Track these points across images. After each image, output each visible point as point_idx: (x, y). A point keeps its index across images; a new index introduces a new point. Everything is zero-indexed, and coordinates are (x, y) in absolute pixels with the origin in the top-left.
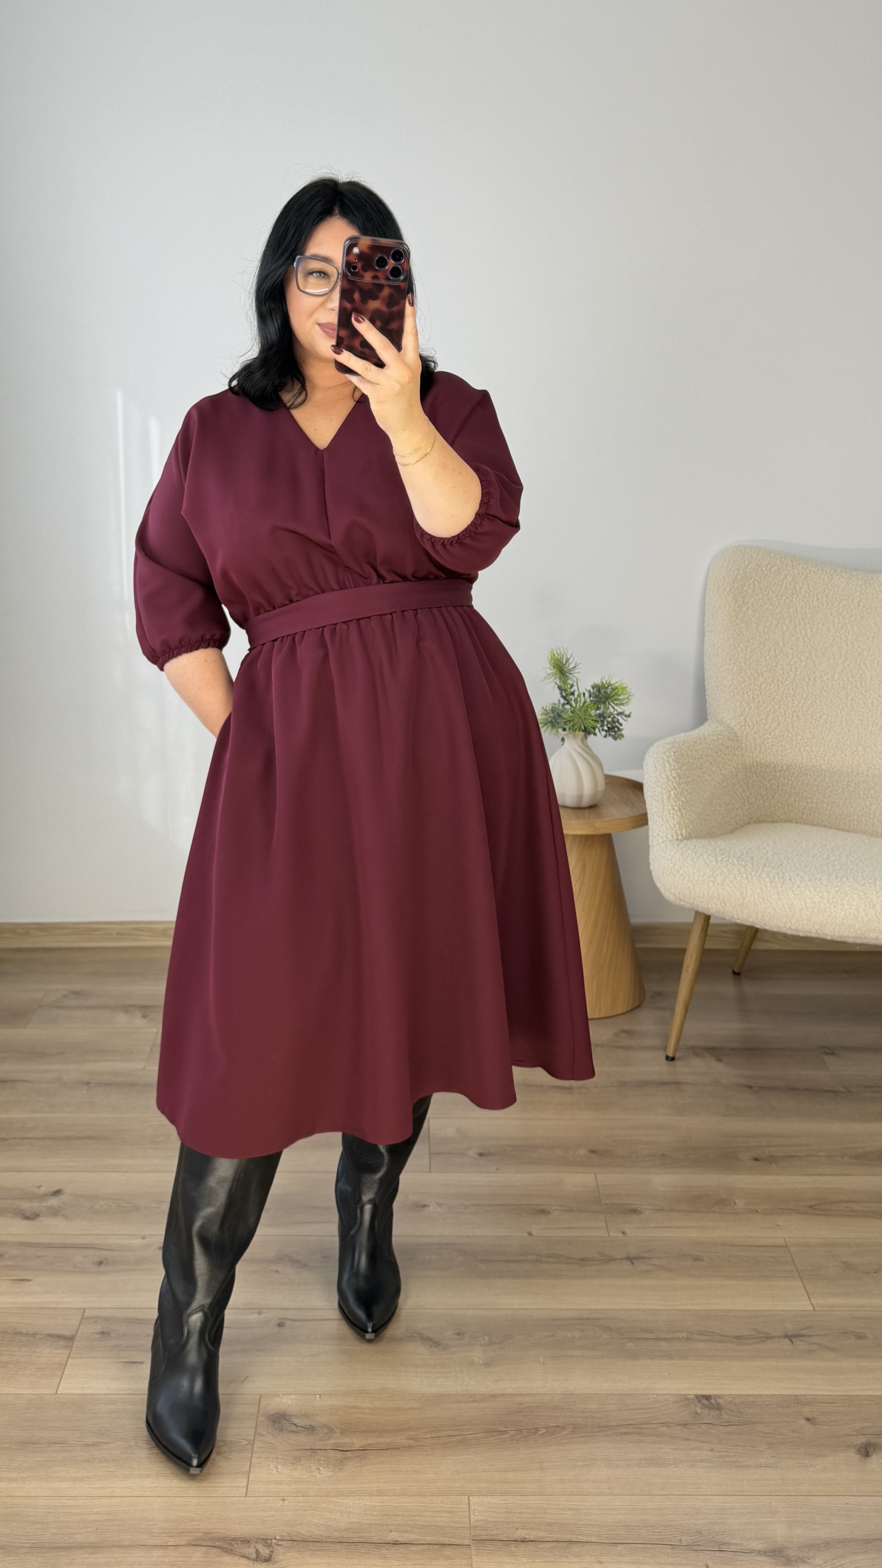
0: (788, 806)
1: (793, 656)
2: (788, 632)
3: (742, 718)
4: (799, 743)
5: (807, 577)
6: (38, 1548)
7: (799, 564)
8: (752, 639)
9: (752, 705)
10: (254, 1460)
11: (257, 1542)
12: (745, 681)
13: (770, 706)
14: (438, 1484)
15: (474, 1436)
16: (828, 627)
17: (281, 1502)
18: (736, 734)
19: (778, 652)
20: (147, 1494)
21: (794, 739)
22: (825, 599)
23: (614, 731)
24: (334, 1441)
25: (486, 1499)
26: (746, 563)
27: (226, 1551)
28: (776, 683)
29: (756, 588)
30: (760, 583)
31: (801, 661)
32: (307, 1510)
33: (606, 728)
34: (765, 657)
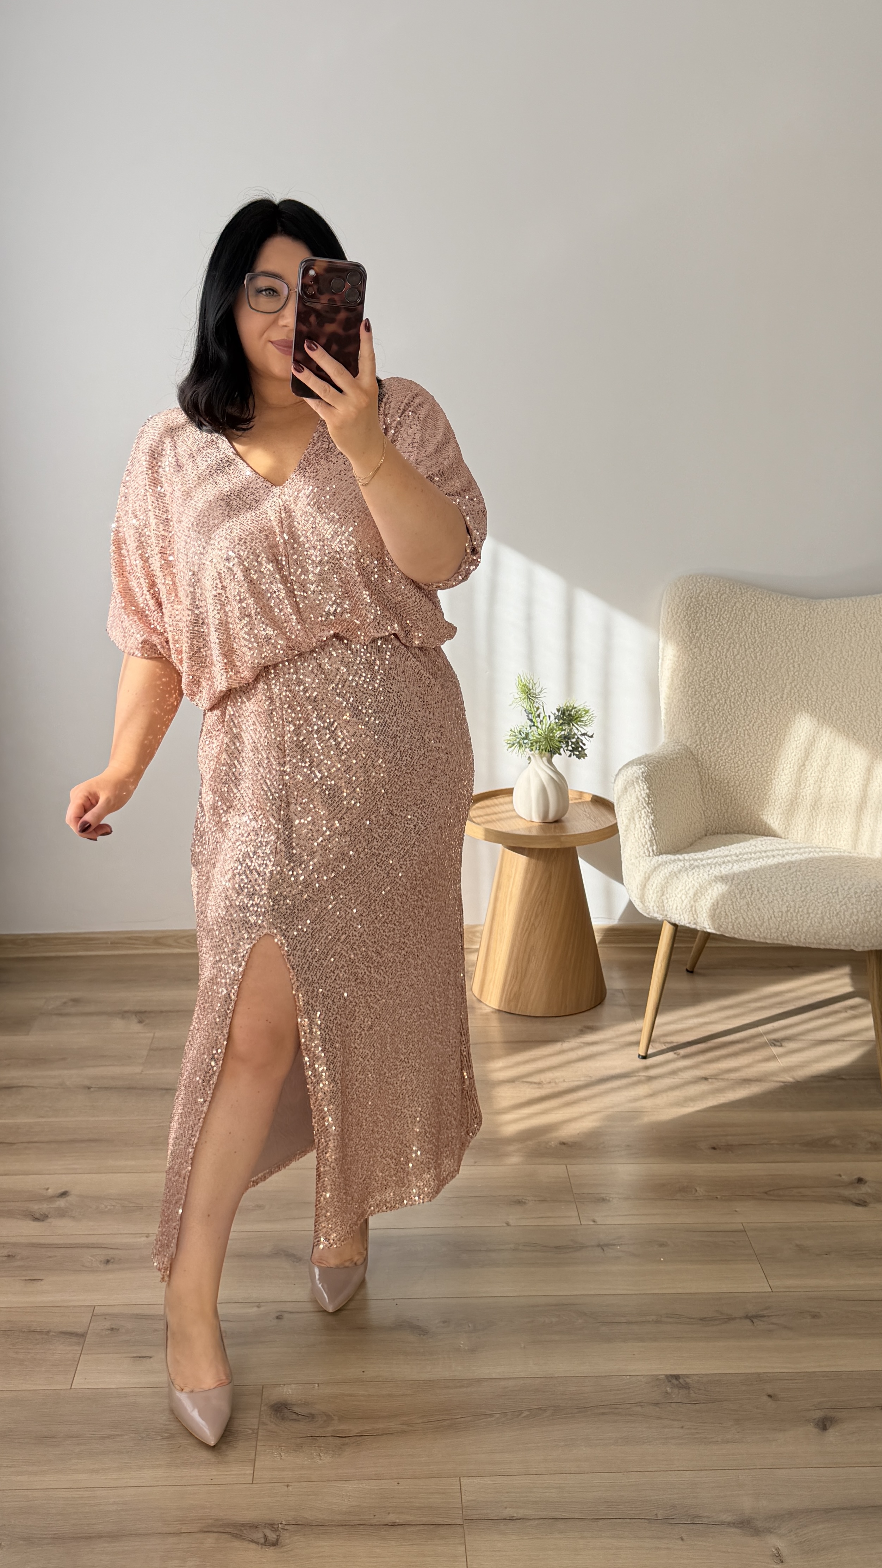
0: (741, 820)
1: (744, 676)
2: (739, 657)
3: (697, 737)
4: (750, 760)
5: (755, 604)
6: (58, 1539)
7: (747, 592)
8: (705, 663)
9: (707, 725)
10: (258, 1447)
11: (265, 1527)
12: (700, 702)
13: (723, 726)
14: (431, 1467)
15: (463, 1419)
16: (776, 650)
17: (286, 1488)
18: (691, 752)
19: (729, 675)
20: (160, 1483)
21: (745, 755)
22: (773, 624)
23: (578, 750)
24: (332, 1428)
25: (477, 1480)
26: (698, 591)
27: (236, 1537)
28: (728, 702)
29: (708, 615)
30: (711, 610)
31: (752, 683)
32: (308, 1495)
33: (570, 748)
34: (718, 679)
